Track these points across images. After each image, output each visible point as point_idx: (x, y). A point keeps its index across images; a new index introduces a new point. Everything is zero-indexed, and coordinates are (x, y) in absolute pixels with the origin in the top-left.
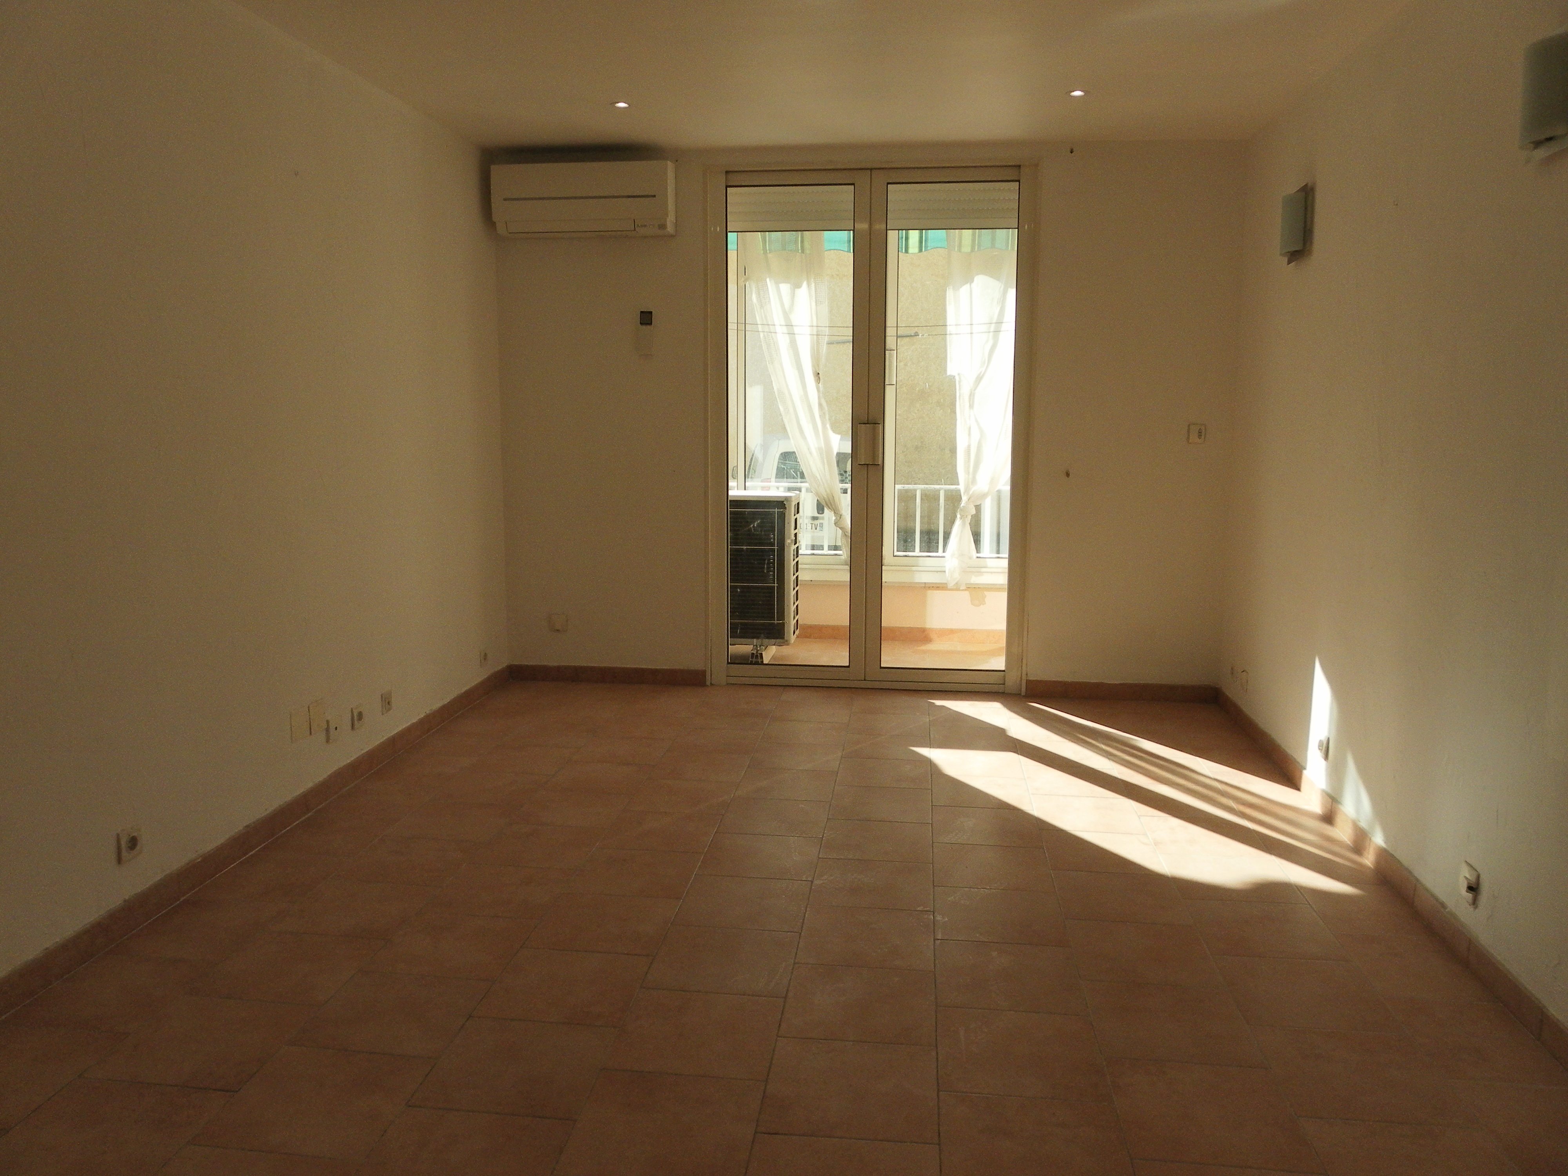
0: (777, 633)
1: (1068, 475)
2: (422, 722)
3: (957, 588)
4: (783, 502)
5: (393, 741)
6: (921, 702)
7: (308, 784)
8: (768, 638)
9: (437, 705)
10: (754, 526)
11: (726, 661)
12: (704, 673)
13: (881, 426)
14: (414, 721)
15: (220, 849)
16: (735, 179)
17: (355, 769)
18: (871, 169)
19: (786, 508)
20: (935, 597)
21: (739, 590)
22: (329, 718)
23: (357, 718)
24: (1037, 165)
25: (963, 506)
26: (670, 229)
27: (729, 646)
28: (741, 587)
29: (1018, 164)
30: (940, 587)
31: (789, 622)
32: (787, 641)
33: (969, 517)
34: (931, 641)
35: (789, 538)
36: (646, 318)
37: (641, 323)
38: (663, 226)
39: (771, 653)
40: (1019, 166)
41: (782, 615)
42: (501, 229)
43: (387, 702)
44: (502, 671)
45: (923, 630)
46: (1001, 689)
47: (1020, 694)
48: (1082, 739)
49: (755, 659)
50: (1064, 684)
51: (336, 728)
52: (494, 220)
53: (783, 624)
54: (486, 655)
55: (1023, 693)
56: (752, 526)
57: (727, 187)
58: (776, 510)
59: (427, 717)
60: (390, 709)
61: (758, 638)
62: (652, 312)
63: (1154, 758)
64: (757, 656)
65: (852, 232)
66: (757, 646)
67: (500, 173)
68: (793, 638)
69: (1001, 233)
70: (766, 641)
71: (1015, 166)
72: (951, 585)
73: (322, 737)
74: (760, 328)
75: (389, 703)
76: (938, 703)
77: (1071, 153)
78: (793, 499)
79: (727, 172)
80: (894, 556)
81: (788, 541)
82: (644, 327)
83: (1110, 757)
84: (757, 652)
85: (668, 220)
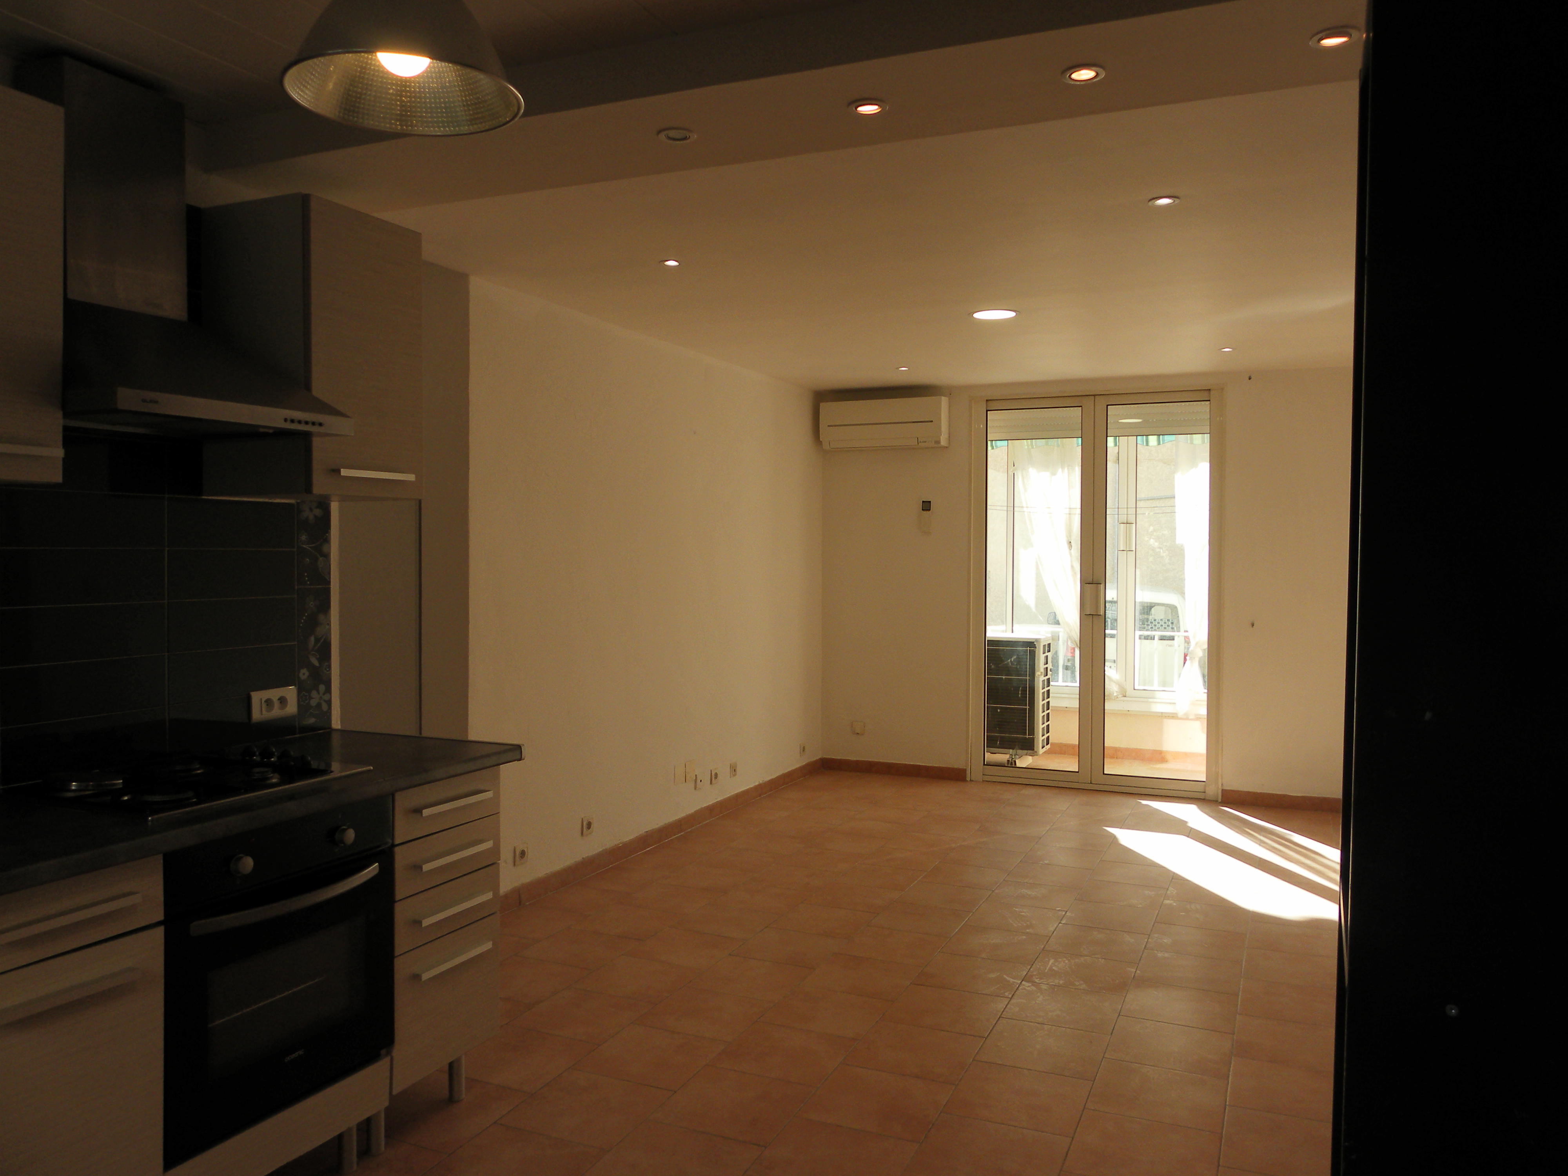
0: (1029, 746)
1: (1253, 625)
2: (756, 788)
3: (1186, 718)
4: (1034, 642)
5: (737, 796)
6: (1131, 801)
7: (682, 815)
8: (1022, 749)
9: (768, 778)
10: (1011, 661)
11: (983, 763)
12: (964, 771)
13: (1102, 586)
14: (751, 787)
15: (631, 842)
16: (993, 405)
17: (711, 810)
18: (1094, 395)
19: (1036, 648)
20: (1170, 725)
21: (999, 710)
22: (697, 774)
23: (714, 777)
24: (1222, 389)
25: (1192, 650)
26: (943, 443)
27: (986, 753)
28: (1001, 708)
29: (1209, 388)
30: (1173, 716)
31: (1038, 738)
32: (1036, 752)
33: (1197, 659)
34: (1167, 762)
35: (1038, 671)
36: (926, 506)
37: (923, 510)
38: (938, 442)
39: (1025, 761)
40: (1210, 390)
41: (1032, 731)
42: (826, 446)
43: (734, 770)
44: (816, 762)
45: (1160, 752)
46: (1202, 796)
47: (1217, 801)
48: (1247, 832)
49: (1011, 764)
50: (1255, 794)
51: (701, 781)
52: (821, 440)
53: (1033, 739)
54: (804, 748)
55: (1220, 800)
56: (1009, 660)
57: (987, 411)
58: (1028, 649)
59: (760, 785)
60: (734, 775)
61: (1013, 749)
62: (930, 502)
63: (1296, 846)
64: (1012, 763)
65: (1080, 439)
66: (1012, 755)
67: (826, 408)
68: (1041, 751)
69: (1197, 438)
70: (1020, 752)
71: (1207, 390)
72: (1180, 715)
73: (692, 785)
74: (1025, 509)
75: (735, 770)
76: (1144, 802)
77: (1250, 379)
78: (1042, 641)
79: (987, 400)
80: (1134, 689)
81: (1037, 674)
82: (925, 512)
83: (1262, 844)
84: (1012, 760)
85: (941, 438)
